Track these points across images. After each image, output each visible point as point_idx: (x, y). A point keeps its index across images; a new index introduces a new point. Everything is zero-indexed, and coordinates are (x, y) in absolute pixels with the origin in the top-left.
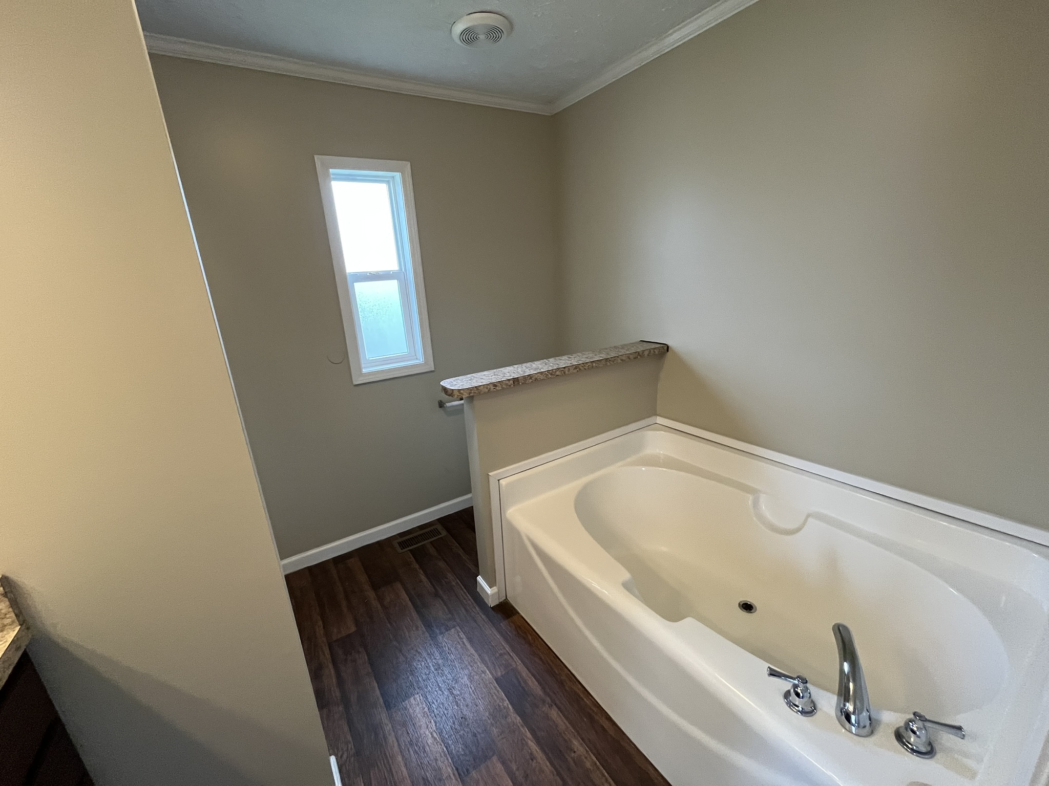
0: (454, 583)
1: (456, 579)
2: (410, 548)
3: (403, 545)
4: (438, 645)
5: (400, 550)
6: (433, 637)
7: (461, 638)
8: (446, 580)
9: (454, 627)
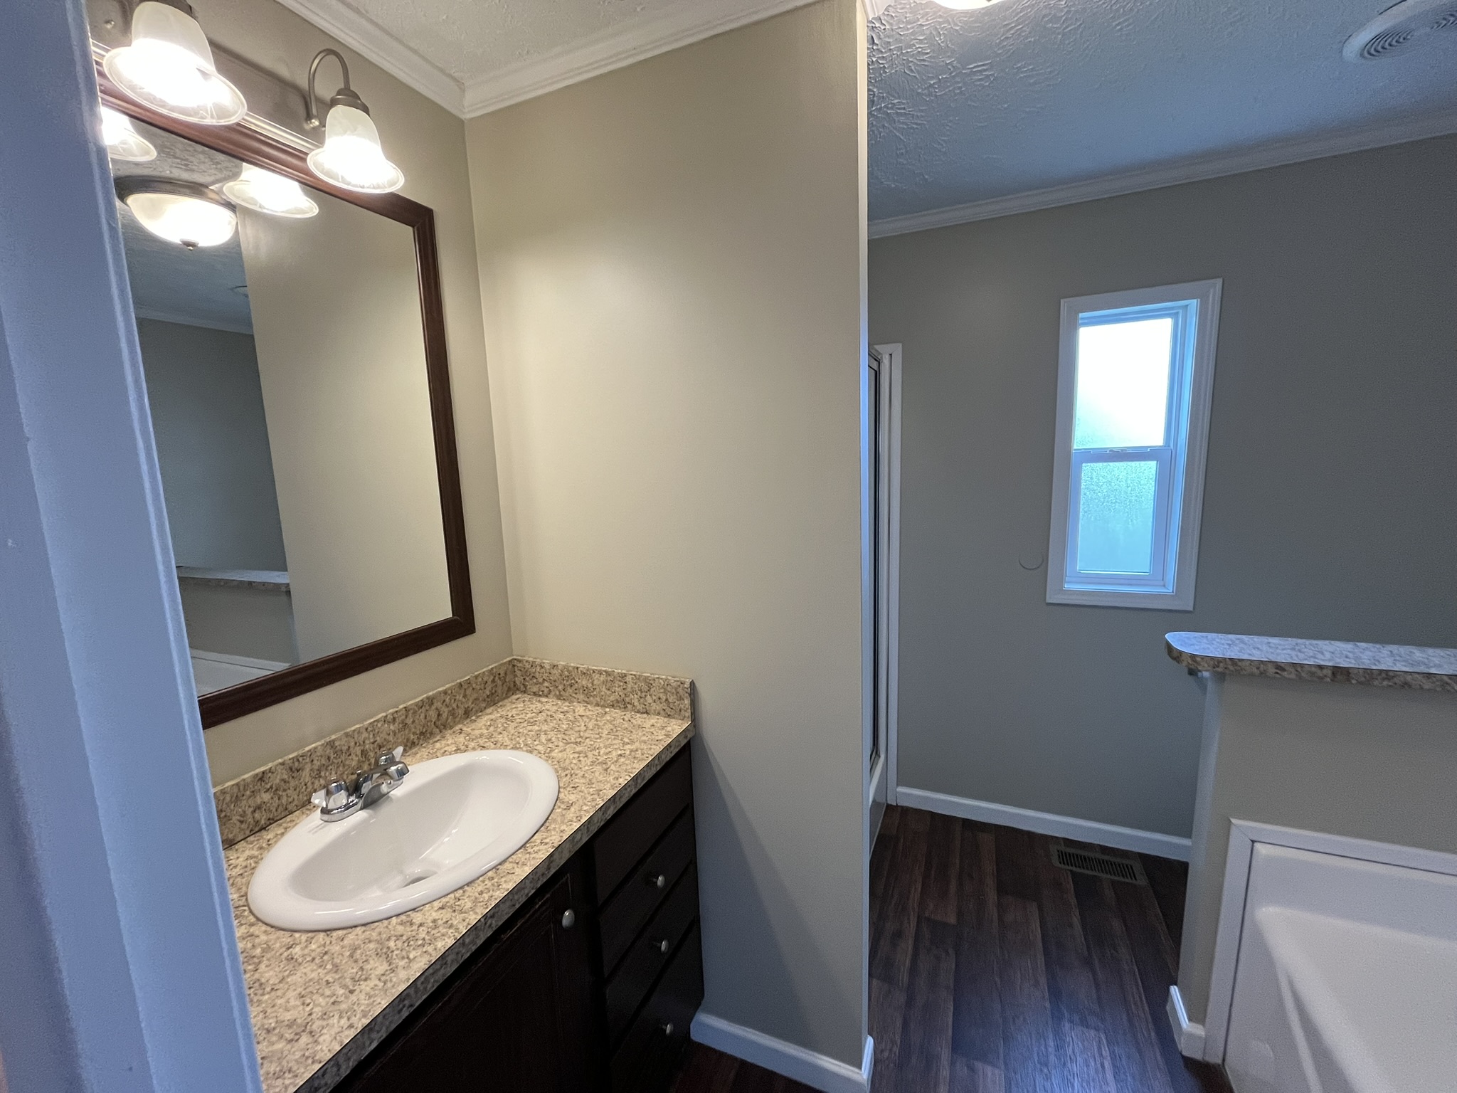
0: (1126, 967)
1: (1132, 965)
2: (1074, 869)
3: (1064, 858)
4: (1058, 1034)
5: (1056, 862)
6: (1057, 1017)
7: (1101, 1055)
8: (1113, 951)
9: (1097, 1029)
